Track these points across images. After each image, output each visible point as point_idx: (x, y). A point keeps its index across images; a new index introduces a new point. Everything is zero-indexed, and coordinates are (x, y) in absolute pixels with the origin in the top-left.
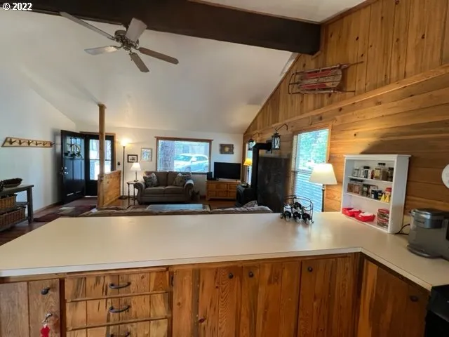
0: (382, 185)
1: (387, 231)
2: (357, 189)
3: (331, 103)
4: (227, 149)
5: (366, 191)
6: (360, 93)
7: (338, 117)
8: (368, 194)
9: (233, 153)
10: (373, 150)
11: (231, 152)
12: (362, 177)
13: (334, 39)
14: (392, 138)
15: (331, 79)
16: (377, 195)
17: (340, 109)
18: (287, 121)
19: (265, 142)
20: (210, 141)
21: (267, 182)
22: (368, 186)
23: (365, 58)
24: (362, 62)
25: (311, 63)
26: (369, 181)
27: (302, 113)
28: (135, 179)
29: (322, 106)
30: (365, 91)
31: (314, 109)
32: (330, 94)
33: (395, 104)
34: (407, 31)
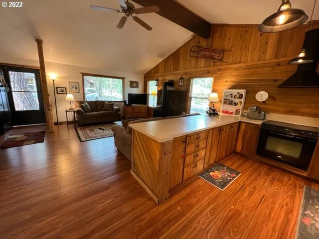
0: (237, 101)
1: (239, 116)
2: (228, 103)
3: (215, 66)
4: (135, 85)
5: (231, 103)
6: (229, 64)
7: (218, 73)
8: (232, 104)
9: (138, 87)
10: (234, 87)
11: (137, 86)
12: (229, 98)
13: (217, 35)
14: (241, 84)
15: (217, 55)
16: (236, 104)
17: (220, 70)
18: (186, 71)
19: (167, 81)
20: (123, 79)
21: (171, 104)
22: (232, 101)
23: (232, 49)
24: (231, 51)
25: (204, 43)
26: (233, 99)
27: (196, 68)
28: (70, 108)
29: (210, 66)
30: (231, 64)
31: (205, 67)
32: (214, 62)
33: (243, 71)
34: (249, 44)
